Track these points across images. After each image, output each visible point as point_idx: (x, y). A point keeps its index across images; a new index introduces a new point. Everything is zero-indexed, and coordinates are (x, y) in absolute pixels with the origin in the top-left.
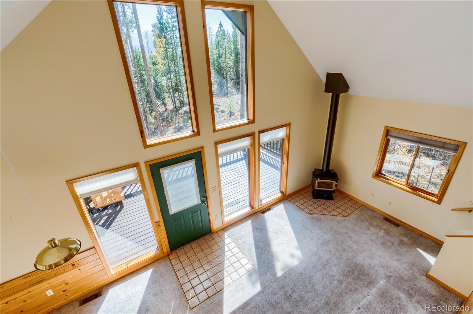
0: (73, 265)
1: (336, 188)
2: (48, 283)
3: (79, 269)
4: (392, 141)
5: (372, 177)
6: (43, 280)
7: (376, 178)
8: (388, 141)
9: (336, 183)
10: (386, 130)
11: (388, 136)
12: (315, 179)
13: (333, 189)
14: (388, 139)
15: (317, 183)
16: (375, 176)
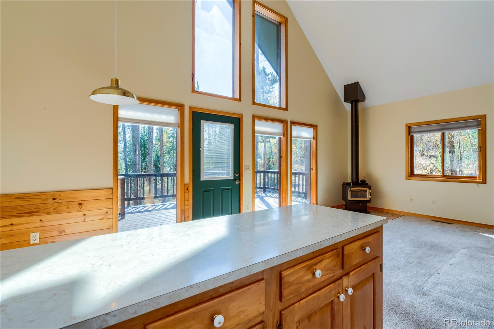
0: (80, 204)
1: (370, 197)
2: (41, 220)
3: (84, 215)
4: (416, 136)
5: (406, 179)
6: (37, 212)
7: (410, 178)
8: (412, 137)
9: (370, 191)
10: (408, 127)
11: (411, 134)
12: (347, 188)
13: (368, 199)
14: (412, 136)
15: (350, 192)
16: (409, 177)
